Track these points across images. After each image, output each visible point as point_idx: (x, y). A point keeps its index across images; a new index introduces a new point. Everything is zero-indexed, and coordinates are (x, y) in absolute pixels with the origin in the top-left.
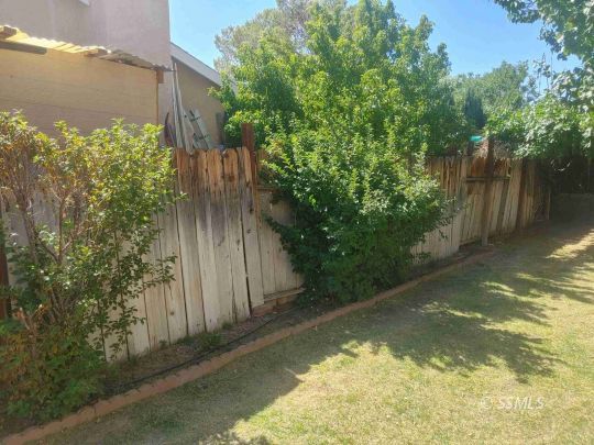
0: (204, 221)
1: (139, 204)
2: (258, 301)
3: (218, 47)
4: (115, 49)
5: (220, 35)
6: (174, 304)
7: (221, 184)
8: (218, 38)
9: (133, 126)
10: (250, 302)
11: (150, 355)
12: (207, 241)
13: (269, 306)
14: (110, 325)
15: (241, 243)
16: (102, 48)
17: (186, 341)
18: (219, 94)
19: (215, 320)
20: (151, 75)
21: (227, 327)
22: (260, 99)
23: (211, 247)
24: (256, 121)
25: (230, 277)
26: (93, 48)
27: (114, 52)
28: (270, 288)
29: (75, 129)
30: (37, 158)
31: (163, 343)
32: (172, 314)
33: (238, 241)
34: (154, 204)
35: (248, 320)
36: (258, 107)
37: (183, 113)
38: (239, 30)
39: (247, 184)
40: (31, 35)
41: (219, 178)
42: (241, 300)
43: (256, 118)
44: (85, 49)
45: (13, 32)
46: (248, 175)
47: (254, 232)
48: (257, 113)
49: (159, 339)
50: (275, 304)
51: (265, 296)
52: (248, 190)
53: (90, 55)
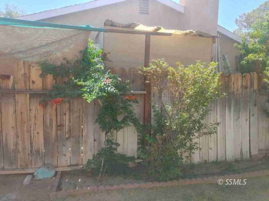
0: (230, 107)
1: (204, 97)
2: (255, 152)
3: (237, 24)
4: (197, 30)
5: (238, 18)
6: (212, 145)
7: (240, 91)
8: (237, 20)
9: (205, 63)
10: (250, 152)
11: (200, 165)
12: (230, 118)
13: (261, 156)
14: (187, 148)
15: (248, 120)
16: (192, 31)
17: (216, 163)
18: (239, 46)
19: (230, 156)
20: (210, 40)
21: (236, 161)
22: (263, 47)
23: (232, 121)
24: (261, 59)
25: (241, 137)
26: (188, 31)
27: (196, 32)
28: (262, 146)
29: (183, 65)
30: (169, 77)
31: (206, 161)
32: (211, 149)
33: (247, 120)
34: (211, 98)
35: (248, 160)
36: (262, 51)
37: (220, 56)
38: (249, 14)
39: (254, 91)
40: (166, 29)
41: (240, 87)
42: (246, 149)
43: (261, 57)
44: (185, 32)
45: (160, 29)
46: (256, 87)
47: (256, 116)
48: (261, 55)
49: (204, 159)
50: (264, 155)
51: (259, 150)
52: (255, 94)
53: (186, 34)
